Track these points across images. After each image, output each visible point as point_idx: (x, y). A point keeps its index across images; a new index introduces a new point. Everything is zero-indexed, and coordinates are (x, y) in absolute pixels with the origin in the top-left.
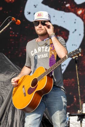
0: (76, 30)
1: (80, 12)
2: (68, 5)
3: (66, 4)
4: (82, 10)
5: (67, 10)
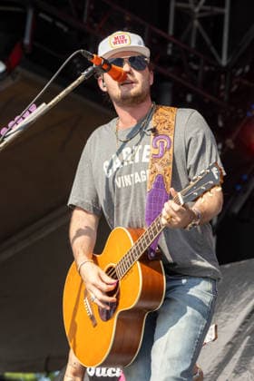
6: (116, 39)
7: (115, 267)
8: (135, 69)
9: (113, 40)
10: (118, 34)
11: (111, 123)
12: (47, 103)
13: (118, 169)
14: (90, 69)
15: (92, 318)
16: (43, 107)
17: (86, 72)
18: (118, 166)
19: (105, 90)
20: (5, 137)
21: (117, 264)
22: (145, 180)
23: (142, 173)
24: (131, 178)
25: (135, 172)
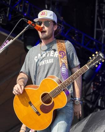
7: (49, 93)
12: (13, 40)
14: (28, 26)
15: (38, 113)
16: (11, 41)
17: (26, 27)
21: (50, 92)
22: (51, 62)
23: (50, 60)
24: (45, 62)
25: (47, 60)
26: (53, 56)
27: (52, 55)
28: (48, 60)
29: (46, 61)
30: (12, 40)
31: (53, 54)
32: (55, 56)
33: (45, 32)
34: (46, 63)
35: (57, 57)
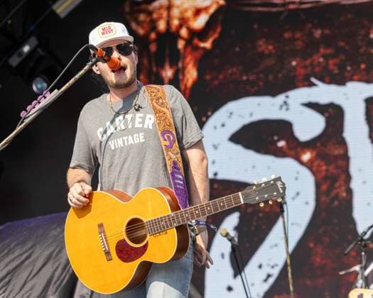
0: (298, 194)
1: (306, 157)
2: (281, 144)
3: (279, 140)
4: (311, 153)
5: (280, 153)
6: (103, 29)
7: (145, 221)
8: (122, 54)
9: (101, 31)
10: (105, 25)
11: (101, 97)
12: (59, 90)
13: (112, 134)
15: (107, 253)
16: (56, 93)
17: (90, 63)
18: (111, 131)
19: (98, 73)
20: (25, 118)
21: (148, 220)
22: (138, 141)
23: (135, 136)
24: (123, 140)
25: (128, 136)
26: (141, 126)
27: (140, 123)
28: (130, 137)
29: (127, 140)
30: (56, 90)
31: (141, 120)
32: (146, 126)
33: (124, 68)
34: (126, 144)
35: (151, 127)
